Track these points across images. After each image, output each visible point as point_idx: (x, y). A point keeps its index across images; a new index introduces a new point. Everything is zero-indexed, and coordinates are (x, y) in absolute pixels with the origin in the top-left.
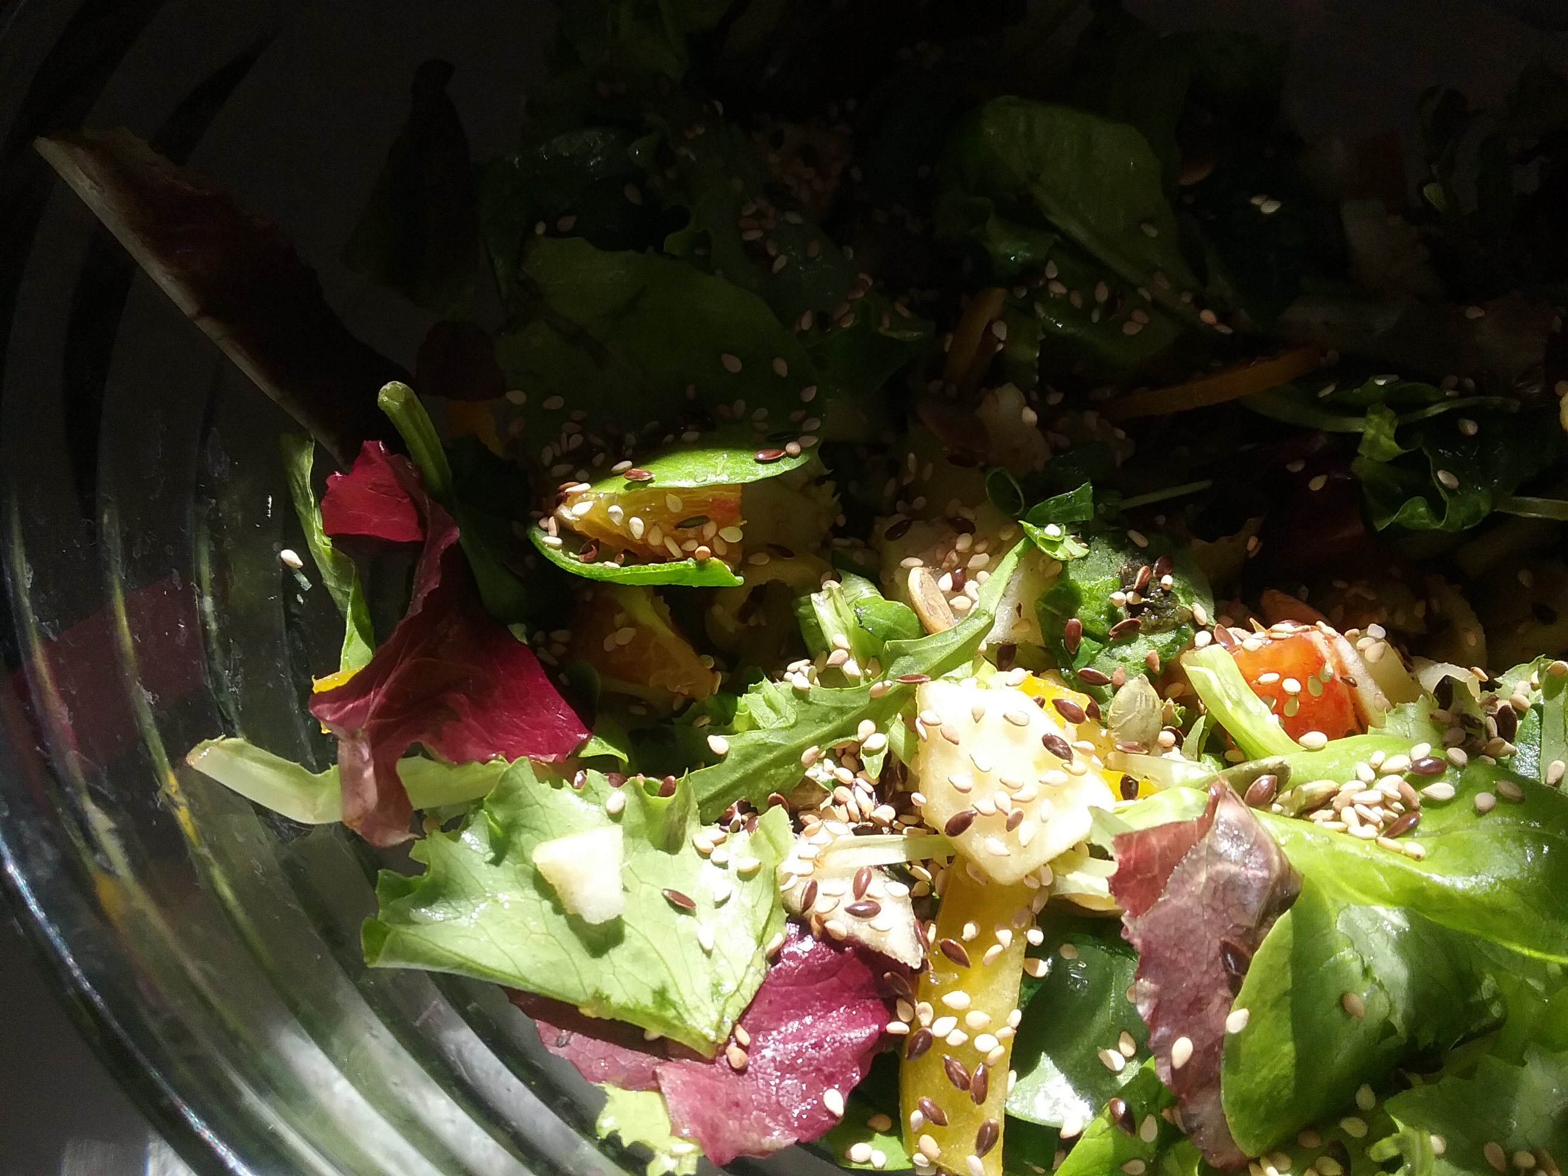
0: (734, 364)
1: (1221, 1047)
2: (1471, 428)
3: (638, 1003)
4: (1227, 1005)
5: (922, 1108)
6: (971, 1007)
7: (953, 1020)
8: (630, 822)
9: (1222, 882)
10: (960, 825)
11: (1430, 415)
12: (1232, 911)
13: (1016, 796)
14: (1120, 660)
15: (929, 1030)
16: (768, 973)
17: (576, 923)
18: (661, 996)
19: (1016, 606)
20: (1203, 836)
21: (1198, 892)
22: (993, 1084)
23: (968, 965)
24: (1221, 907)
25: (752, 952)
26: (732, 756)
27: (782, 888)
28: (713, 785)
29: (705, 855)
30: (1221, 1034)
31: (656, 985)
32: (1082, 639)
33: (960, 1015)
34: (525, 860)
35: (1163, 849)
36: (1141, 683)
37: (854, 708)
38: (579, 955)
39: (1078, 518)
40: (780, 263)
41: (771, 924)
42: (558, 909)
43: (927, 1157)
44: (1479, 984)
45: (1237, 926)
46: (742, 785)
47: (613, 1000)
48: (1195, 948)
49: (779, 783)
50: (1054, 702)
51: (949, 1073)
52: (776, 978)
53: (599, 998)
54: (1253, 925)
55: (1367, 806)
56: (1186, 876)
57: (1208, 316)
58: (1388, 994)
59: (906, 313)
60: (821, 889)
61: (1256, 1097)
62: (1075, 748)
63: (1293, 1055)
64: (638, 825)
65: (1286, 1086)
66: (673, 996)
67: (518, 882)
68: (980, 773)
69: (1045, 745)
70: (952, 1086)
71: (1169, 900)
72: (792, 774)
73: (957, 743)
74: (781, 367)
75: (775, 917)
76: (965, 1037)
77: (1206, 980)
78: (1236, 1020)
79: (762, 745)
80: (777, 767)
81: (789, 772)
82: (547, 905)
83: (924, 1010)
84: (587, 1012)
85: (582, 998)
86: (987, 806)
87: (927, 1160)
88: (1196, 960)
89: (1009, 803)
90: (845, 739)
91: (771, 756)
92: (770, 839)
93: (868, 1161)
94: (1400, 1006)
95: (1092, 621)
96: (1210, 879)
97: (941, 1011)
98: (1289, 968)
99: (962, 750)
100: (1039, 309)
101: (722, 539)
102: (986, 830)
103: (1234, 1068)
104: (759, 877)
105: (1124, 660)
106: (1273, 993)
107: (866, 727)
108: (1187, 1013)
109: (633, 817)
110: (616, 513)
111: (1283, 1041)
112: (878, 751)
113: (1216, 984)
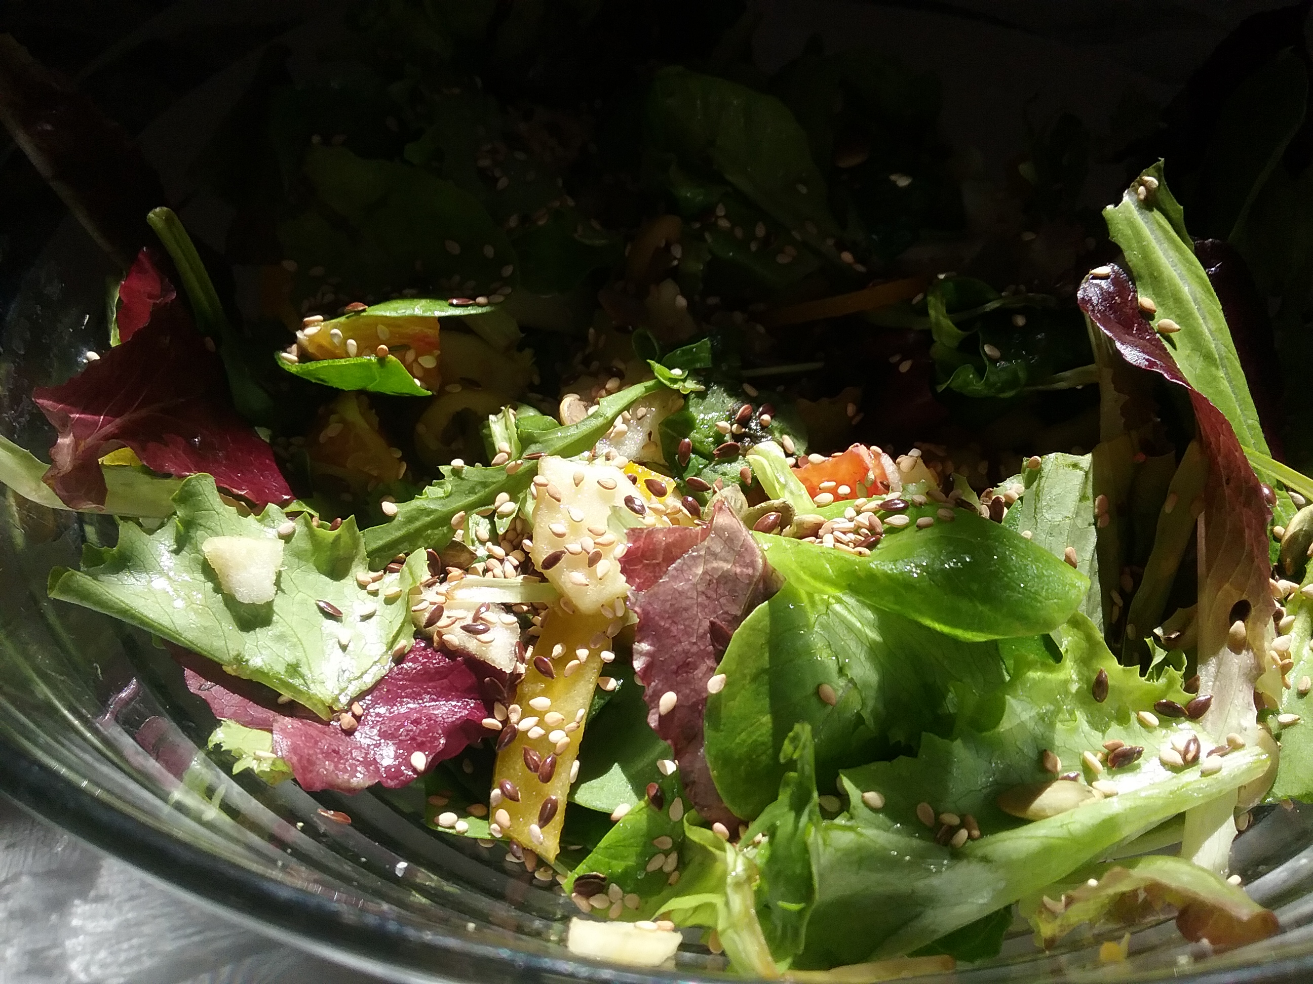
0: (454, 248)
1: (704, 705)
2: (1020, 321)
3: (272, 668)
4: (712, 671)
5: (502, 788)
6: (552, 709)
7: (536, 719)
8: (298, 546)
9: (716, 576)
10: (553, 561)
11: (988, 310)
12: (722, 600)
13: (600, 540)
14: (722, 474)
15: (516, 726)
16: (391, 670)
17: (231, 602)
18: (294, 669)
19: (648, 432)
20: (703, 540)
21: (695, 580)
22: (560, 770)
23: (553, 678)
24: (714, 596)
25: (381, 653)
26: (400, 518)
27: (414, 608)
28: (381, 539)
29: (363, 586)
30: (704, 695)
31: (291, 659)
32: (692, 456)
33: (541, 714)
34: (198, 551)
35: (668, 545)
36: (734, 490)
37: (494, 483)
38: (229, 626)
39: (698, 366)
40: (503, 183)
41: (402, 635)
42: (218, 589)
43: (499, 826)
44: (944, 697)
45: (726, 613)
46: (404, 542)
47: (251, 663)
48: (687, 623)
49: (433, 542)
50: (646, 481)
51: (526, 760)
52: (397, 674)
53: (239, 660)
54: (739, 613)
55: (844, 533)
56: (685, 567)
57: (847, 257)
58: (860, 692)
59: (598, 227)
60: (446, 613)
61: (736, 756)
62: (650, 508)
63: (770, 725)
64: (306, 551)
65: (764, 753)
66: (304, 670)
67: (190, 567)
68: (575, 524)
69: (626, 503)
70: (529, 771)
71: (667, 582)
72: (444, 534)
73: (559, 500)
74: (489, 251)
75: (405, 630)
76: (542, 732)
77: (695, 649)
78: (715, 684)
79: (422, 510)
80: (433, 529)
81: (442, 532)
82: (210, 585)
83: (514, 711)
84: (228, 669)
85: (226, 658)
86: (575, 547)
87: (499, 828)
88: (687, 633)
89: (593, 545)
90: (486, 507)
91: (428, 519)
92: (411, 573)
93: (453, 827)
94: (871, 703)
95: (701, 442)
96: (705, 573)
97: (528, 712)
98: (767, 649)
99: (562, 505)
100: (707, 236)
101: (420, 364)
102: (574, 567)
103: (716, 727)
104: (399, 602)
105: (724, 474)
106: (751, 668)
107: (503, 497)
108: (676, 673)
109: (301, 542)
110: (336, 334)
111: (761, 712)
112: (507, 515)
113: (703, 655)
